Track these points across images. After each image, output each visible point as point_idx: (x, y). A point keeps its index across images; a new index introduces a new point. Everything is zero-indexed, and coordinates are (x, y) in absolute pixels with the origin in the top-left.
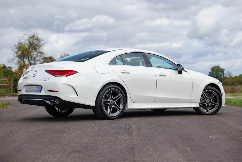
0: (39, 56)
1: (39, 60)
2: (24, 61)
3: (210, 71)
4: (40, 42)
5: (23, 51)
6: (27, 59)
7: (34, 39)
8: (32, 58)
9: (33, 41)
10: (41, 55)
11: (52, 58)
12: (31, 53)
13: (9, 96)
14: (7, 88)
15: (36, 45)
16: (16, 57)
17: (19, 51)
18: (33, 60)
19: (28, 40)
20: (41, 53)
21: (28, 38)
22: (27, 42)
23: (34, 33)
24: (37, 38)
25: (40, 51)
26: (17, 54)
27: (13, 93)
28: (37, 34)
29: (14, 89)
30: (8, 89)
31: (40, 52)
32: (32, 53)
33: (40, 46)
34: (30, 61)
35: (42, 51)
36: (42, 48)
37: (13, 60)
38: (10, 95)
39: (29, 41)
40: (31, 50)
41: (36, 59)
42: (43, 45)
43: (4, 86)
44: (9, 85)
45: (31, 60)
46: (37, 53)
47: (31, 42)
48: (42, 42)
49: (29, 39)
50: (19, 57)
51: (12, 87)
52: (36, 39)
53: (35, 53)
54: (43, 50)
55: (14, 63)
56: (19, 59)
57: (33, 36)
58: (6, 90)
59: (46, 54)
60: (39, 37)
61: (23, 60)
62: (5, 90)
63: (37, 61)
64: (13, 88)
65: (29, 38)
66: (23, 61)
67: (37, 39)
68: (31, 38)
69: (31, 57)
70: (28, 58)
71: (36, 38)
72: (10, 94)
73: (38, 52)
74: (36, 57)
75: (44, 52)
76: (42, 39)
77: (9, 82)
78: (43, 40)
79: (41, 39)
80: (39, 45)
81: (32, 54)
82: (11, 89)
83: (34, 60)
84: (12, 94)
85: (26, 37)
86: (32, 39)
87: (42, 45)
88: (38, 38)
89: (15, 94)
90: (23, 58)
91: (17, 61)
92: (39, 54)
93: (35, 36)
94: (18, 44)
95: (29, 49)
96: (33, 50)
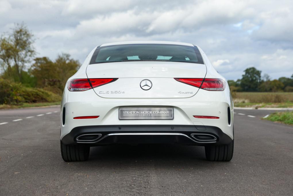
0: (28, 56)
2: (9, 62)
4: (30, 38)
5: (7, 50)
6: (13, 59)
7: (22, 33)
8: (20, 58)
9: (20, 37)
10: (32, 54)
12: (17, 52)
15: (25, 42)
17: (2, 50)
19: (14, 36)
20: (31, 52)
21: (14, 32)
22: (12, 38)
23: (22, 27)
24: (26, 32)
28: (25, 27)
31: (29, 51)
32: (19, 52)
33: (30, 43)
34: (17, 63)
35: (32, 49)
36: (32, 46)
39: (15, 37)
40: (18, 48)
41: (26, 59)
42: (34, 42)
45: (19, 61)
46: (27, 52)
47: (18, 38)
48: (33, 38)
49: (16, 34)
50: (2, 57)
52: (24, 34)
53: (24, 52)
54: (34, 48)
56: (2, 60)
57: (21, 31)
60: (28, 31)
61: (8, 62)
63: (26, 62)
68: (18, 32)
69: (18, 58)
70: (15, 59)
71: (24, 33)
74: (25, 57)
75: (35, 50)
78: (33, 35)
79: (30, 34)
83: (22, 62)
85: (12, 32)
86: (19, 35)
87: (32, 42)
88: (28, 33)
90: (7, 58)
92: (29, 53)
93: (23, 30)
95: (16, 47)
96: (21, 49)
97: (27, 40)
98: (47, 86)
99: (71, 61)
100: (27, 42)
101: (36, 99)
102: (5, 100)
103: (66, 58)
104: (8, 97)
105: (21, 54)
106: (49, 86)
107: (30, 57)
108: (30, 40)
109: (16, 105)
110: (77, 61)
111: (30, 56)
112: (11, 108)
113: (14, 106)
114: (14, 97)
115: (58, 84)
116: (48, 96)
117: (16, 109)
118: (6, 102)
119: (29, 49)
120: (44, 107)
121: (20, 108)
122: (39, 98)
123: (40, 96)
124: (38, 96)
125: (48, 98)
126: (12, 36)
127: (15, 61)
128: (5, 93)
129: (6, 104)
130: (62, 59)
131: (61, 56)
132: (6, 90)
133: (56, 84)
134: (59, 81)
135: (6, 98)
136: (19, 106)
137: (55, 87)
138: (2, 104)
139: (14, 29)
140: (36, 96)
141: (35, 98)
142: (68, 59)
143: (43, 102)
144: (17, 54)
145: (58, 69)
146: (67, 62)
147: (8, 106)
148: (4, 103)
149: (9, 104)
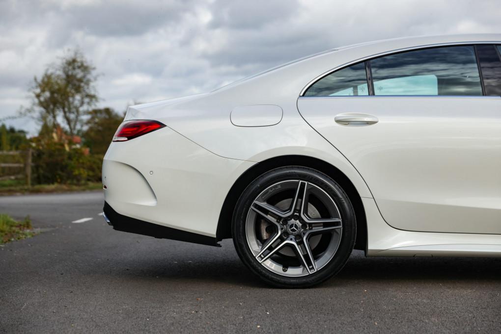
0: (85, 103)
4: (89, 73)
5: (53, 93)
6: (61, 110)
7: (76, 66)
8: (71, 106)
9: (73, 71)
10: (91, 100)
12: (68, 97)
13: (24, 192)
14: (18, 173)
15: (80, 80)
16: (38, 104)
17: (43, 91)
18: (73, 113)
19: (62, 70)
20: (92, 97)
21: (63, 64)
22: (60, 73)
23: (76, 53)
25: (89, 94)
27: (32, 184)
29: (35, 175)
30: (20, 176)
31: (88, 96)
32: (71, 97)
33: (88, 83)
35: (92, 93)
36: (93, 86)
37: (29, 111)
38: (26, 190)
39: (65, 72)
40: (68, 90)
41: (81, 109)
42: (95, 79)
43: (10, 168)
44: (22, 165)
45: (70, 112)
46: (82, 98)
47: (70, 73)
48: (94, 73)
49: (66, 67)
50: (44, 105)
51: (29, 171)
52: (79, 67)
53: (78, 97)
54: (95, 91)
55: (33, 118)
57: (74, 61)
58: (16, 179)
60: (86, 62)
61: (53, 113)
62: (13, 177)
64: (33, 172)
65: (65, 65)
67: (82, 65)
68: (69, 64)
70: (63, 108)
71: (79, 64)
72: (26, 187)
73: (85, 95)
74: (81, 106)
75: (97, 94)
76: (93, 66)
77: (22, 160)
78: (94, 69)
79: (90, 66)
81: (71, 99)
82: (27, 176)
83: (76, 113)
84: (30, 187)
85: (59, 63)
86: (71, 68)
87: (92, 80)
88: (85, 64)
89: (37, 187)
90: (52, 107)
91: (40, 113)
92: (87, 100)
93: (78, 60)
95: (66, 88)
97: (84, 77)
100: (85, 80)
102: (57, 177)
104: (63, 171)
105: (73, 101)
107: (88, 106)
108: (89, 77)
109: (75, 185)
111: (89, 104)
112: (68, 190)
113: (75, 187)
114: (75, 171)
117: (78, 191)
118: (59, 180)
119: (87, 92)
121: (84, 190)
126: (60, 69)
127: (65, 112)
128: (58, 164)
129: (60, 183)
135: (60, 172)
136: (83, 187)
138: (53, 183)
147: (64, 187)
148: (57, 181)
149: (65, 183)
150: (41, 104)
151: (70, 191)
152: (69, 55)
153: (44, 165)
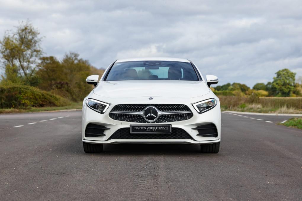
0: (34, 56)
1: (35, 61)
2: (14, 63)
3: (276, 76)
4: (36, 36)
5: (12, 50)
6: (18, 60)
7: (27, 32)
8: (25, 58)
9: (25, 35)
10: (38, 54)
11: (54, 58)
12: (22, 52)
15: (30, 41)
16: (2, 57)
17: (6, 49)
18: (26, 62)
19: (18, 35)
20: (37, 51)
21: (18, 31)
22: (17, 37)
23: (27, 24)
24: (31, 31)
25: (36, 49)
26: (4, 54)
28: (30, 25)
31: (35, 51)
32: (24, 51)
33: (35, 42)
34: (22, 63)
35: (38, 49)
36: (39, 45)
39: (20, 36)
40: (23, 47)
41: (31, 60)
42: (40, 40)
45: (24, 62)
46: (32, 52)
47: (23, 37)
48: (39, 36)
49: (20, 33)
50: (7, 57)
52: (29, 33)
53: (29, 52)
54: (40, 48)
56: (6, 61)
57: (26, 29)
59: (44, 53)
60: (33, 29)
61: (12, 62)
63: (32, 63)
65: (20, 31)
66: (11, 64)
68: (23, 30)
69: (23, 58)
70: (20, 59)
71: (29, 31)
73: (33, 50)
74: (30, 58)
75: (41, 50)
76: (38, 32)
78: (39, 34)
79: (36, 32)
80: (34, 40)
81: (24, 53)
85: (15, 30)
86: (24, 33)
87: (38, 41)
88: (33, 31)
90: (11, 58)
91: (4, 63)
92: (35, 53)
93: (28, 28)
94: (5, 40)
95: (21, 47)
96: (26, 48)
97: (33, 38)
98: (53, 89)
99: (79, 61)
100: (33, 41)
101: (44, 103)
102: (13, 104)
103: (74, 58)
104: (16, 101)
105: (26, 54)
106: (57, 89)
107: (36, 58)
108: (36, 39)
109: (24, 109)
110: (86, 61)
111: (36, 56)
112: (19, 112)
113: (22, 110)
114: (22, 101)
115: (66, 86)
116: (57, 100)
117: (25, 113)
118: (14, 106)
119: (35, 48)
120: (54, 111)
121: (28, 112)
122: (46, 102)
123: (48, 100)
124: (46, 100)
125: (56, 102)
126: (16, 34)
127: (20, 61)
128: (13, 96)
129: (14, 108)
130: (70, 58)
131: (69, 55)
132: (14, 93)
133: (64, 87)
134: (67, 84)
135: (14, 101)
136: (28, 110)
137: (63, 90)
138: (10, 108)
139: (18, 27)
140: (43, 99)
141: (43, 101)
142: (76, 59)
143: (51, 106)
144: (23, 55)
145: (65, 70)
146: (76, 62)
147: (17, 110)
148: (12, 107)
149: (17, 108)
150: (5, 57)
151: (20, 112)
152: (23, 25)
153: (5, 97)
